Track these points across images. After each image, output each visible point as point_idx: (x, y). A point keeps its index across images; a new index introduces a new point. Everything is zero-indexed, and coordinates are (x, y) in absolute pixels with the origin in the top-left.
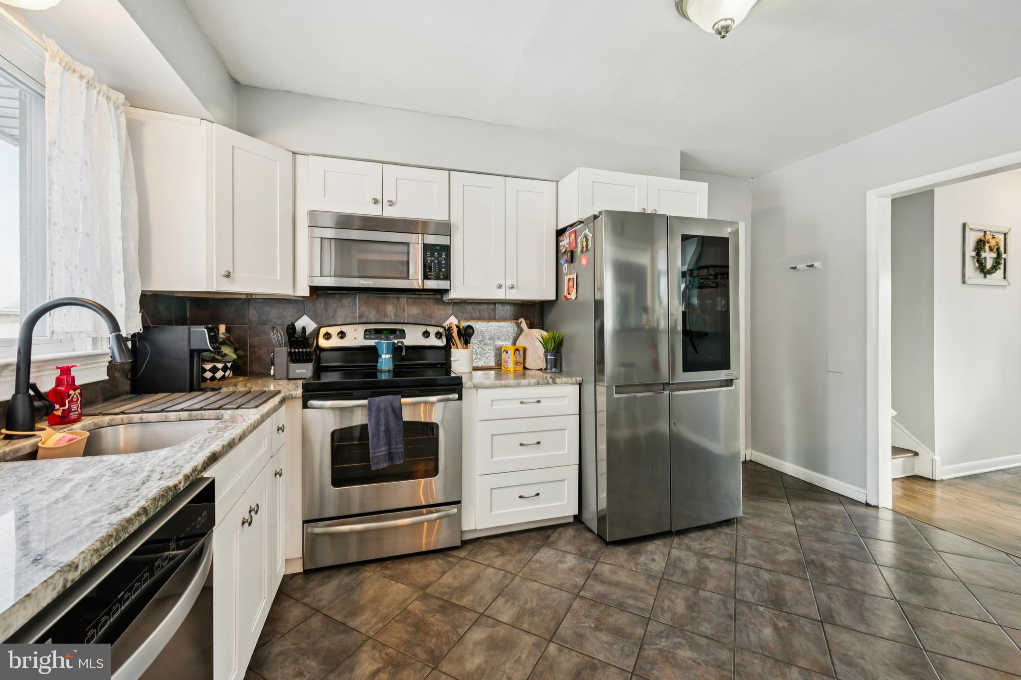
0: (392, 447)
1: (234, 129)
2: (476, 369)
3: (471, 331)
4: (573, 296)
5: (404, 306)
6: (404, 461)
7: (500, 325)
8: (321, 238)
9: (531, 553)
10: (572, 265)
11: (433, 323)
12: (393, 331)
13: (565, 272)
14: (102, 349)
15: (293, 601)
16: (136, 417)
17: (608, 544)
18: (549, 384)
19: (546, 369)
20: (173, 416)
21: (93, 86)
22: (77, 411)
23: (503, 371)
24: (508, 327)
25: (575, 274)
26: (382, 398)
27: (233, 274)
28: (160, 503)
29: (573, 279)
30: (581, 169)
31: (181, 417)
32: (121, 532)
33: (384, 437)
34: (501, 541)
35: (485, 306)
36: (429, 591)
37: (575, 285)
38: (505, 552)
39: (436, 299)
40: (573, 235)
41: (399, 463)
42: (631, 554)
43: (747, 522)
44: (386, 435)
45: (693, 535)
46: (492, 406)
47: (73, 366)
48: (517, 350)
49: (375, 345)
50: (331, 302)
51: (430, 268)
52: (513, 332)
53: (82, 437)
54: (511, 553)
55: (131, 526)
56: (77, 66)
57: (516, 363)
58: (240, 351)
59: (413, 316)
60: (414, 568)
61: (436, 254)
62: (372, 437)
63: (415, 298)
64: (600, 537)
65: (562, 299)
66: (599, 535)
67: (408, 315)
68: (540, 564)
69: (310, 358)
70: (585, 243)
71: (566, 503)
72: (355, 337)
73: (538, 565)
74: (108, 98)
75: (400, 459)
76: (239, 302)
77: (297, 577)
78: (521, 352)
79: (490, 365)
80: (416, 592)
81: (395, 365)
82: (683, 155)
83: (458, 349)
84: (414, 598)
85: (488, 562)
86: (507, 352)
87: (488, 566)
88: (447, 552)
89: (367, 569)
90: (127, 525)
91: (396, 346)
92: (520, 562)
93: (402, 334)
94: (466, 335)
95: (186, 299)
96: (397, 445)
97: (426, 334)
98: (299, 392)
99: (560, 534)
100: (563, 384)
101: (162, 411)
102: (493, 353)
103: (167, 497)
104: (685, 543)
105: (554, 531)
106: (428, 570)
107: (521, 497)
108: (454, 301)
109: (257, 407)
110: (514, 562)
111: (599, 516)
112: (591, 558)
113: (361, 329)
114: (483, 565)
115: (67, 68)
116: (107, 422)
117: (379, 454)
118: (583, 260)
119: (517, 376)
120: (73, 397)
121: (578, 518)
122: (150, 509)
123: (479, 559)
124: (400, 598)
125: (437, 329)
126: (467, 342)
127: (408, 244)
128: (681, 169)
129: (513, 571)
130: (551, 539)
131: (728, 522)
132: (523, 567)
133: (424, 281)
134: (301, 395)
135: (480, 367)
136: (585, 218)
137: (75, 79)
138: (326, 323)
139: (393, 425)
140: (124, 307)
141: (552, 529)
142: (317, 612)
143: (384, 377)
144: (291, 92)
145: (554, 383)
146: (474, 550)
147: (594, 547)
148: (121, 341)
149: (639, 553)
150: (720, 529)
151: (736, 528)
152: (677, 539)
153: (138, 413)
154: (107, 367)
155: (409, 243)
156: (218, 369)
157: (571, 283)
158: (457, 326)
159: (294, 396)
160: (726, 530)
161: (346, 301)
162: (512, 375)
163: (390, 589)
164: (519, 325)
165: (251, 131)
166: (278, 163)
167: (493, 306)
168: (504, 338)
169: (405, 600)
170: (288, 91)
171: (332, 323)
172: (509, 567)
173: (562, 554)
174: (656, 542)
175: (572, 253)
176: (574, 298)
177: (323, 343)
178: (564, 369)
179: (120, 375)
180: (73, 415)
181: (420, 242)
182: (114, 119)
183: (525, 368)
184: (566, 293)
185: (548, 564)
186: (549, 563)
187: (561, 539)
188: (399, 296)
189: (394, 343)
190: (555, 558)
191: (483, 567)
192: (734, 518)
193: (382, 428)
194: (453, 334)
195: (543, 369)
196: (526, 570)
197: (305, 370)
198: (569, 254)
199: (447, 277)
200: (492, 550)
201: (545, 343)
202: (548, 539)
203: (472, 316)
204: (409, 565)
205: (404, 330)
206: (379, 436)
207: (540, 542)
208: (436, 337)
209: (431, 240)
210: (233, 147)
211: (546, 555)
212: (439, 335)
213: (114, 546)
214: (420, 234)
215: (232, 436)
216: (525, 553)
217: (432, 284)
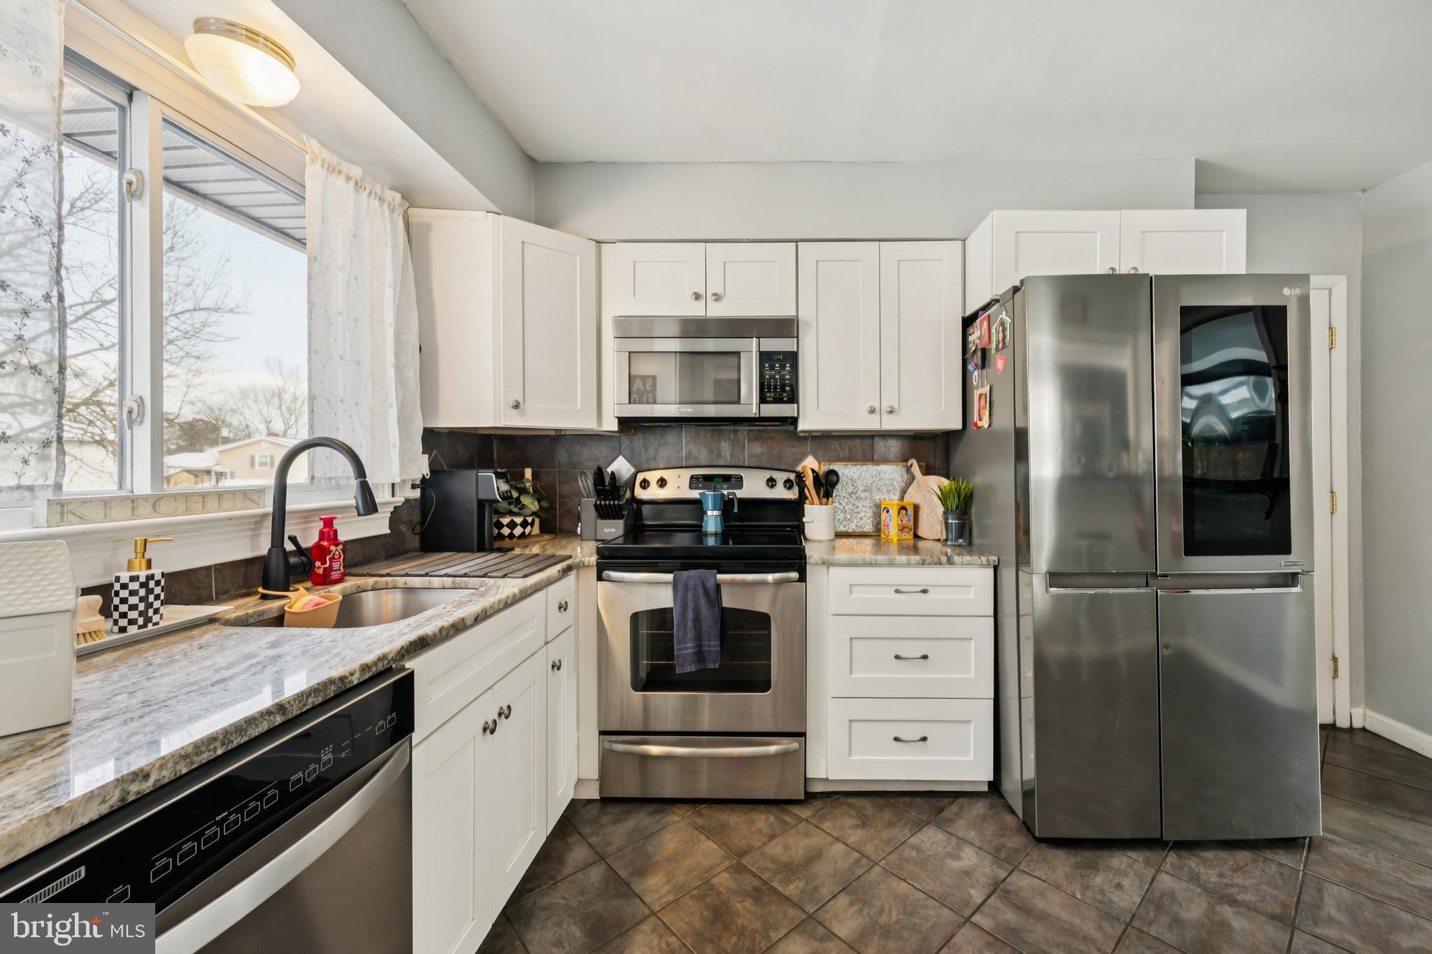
0: (704, 643)
1: (531, 222)
2: (839, 535)
3: (835, 478)
4: (985, 423)
5: (744, 442)
6: (720, 664)
7: (880, 469)
8: (629, 352)
9: (907, 832)
10: (985, 371)
11: (783, 467)
12: (727, 478)
13: (975, 384)
14: (383, 497)
15: (580, 837)
16: (401, 581)
17: (1040, 840)
18: (940, 564)
19: (946, 540)
20: (436, 582)
21: (363, 188)
22: (340, 570)
23: (883, 540)
24: (892, 473)
25: (988, 386)
26: (693, 573)
27: (524, 404)
28: (310, 700)
29: (986, 394)
30: (996, 214)
31: (445, 583)
32: (234, 735)
33: (692, 629)
34: (866, 803)
35: (857, 442)
36: (745, 861)
37: (988, 405)
38: (868, 823)
39: (787, 431)
40: (985, 324)
41: (712, 667)
42: (1078, 866)
43: (1334, 849)
44: (695, 626)
45: (1208, 855)
46: (850, 594)
47: (335, 518)
48: (903, 508)
49: (699, 496)
50: (652, 438)
51: (769, 386)
52: (900, 479)
53: (333, 602)
54: (877, 826)
55: (254, 727)
56: (345, 167)
57: (902, 529)
58: (544, 502)
59: (756, 456)
60: (735, 819)
61: (777, 365)
62: (677, 626)
63: (758, 431)
64: (1027, 826)
65: (971, 428)
66: (1024, 822)
67: (750, 456)
68: (918, 853)
69: (621, 513)
70: (1001, 335)
71: (971, 758)
72: (678, 485)
73: (914, 854)
74: (382, 200)
75: (715, 662)
76: (547, 440)
77: (593, 804)
78: (911, 512)
79: (866, 530)
80: (728, 858)
81: (725, 526)
82: (1200, 166)
83: (814, 504)
84: (723, 867)
85: (840, 833)
86: (888, 512)
87: (838, 840)
88: (786, 806)
89: (675, 810)
90: (244, 726)
91: (726, 499)
92: (887, 842)
93: (738, 483)
94: (826, 485)
95: (493, 437)
96: (709, 641)
97: (771, 483)
98: (593, 559)
99: (962, 809)
100: (966, 565)
101: (426, 575)
102: (870, 511)
103: (325, 691)
104: (1190, 867)
105: (953, 802)
106: (753, 829)
107: (896, 739)
108: (813, 434)
109: (525, 576)
110: (877, 842)
111: (1024, 789)
112: (1006, 861)
113: (686, 474)
114: (830, 837)
115: (330, 170)
116: (370, 586)
117: (685, 652)
118: (999, 363)
119: (903, 549)
120: (334, 554)
121: (995, 786)
122: (292, 706)
123: (827, 825)
124: (706, 863)
125: (785, 476)
126: (828, 495)
127: (738, 354)
128: (1197, 192)
129: (873, 857)
130: (945, 814)
131: (1290, 843)
132: (889, 853)
133: (761, 405)
134: (595, 563)
135: (850, 533)
136: (1001, 293)
137: (340, 181)
138: (645, 467)
139: (705, 612)
140: (398, 447)
141: (950, 797)
142: (601, 860)
143: (711, 542)
144: (593, 162)
145: (950, 562)
146: (823, 811)
147: (1016, 841)
148: (367, 491)
149: (1094, 867)
150: (1268, 854)
151: (1307, 858)
152: (1175, 856)
153: (403, 576)
154: (390, 519)
155: (739, 352)
156: (516, 525)
157: (983, 402)
158: (813, 471)
159: (586, 564)
160: (1284, 857)
161: (671, 437)
162: (894, 548)
163: (696, 847)
164: (908, 470)
165: (546, 220)
166: (578, 258)
167: (869, 442)
168: (886, 490)
169: (712, 868)
170: (590, 162)
171: (652, 467)
172: (869, 849)
173: (957, 844)
174: (1131, 854)
175: (984, 352)
176: (986, 426)
177: (640, 494)
178: (976, 541)
179: (406, 528)
180: (335, 575)
181: (754, 349)
182: (388, 225)
183: (916, 536)
184: (976, 419)
185: (930, 856)
186: (932, 854)
187: (962, 818)
188: (736, 428)
189: (723, 495)
190: (945, 847)
191: (830, 839)
192: (1305, 838)
193: (690, 615)
194: (806, 482)
195: (942, 539)
196: (893, 857)
197: (613, 530)
198: (979, 354)
199: (793, 398)
200: (849, 815)
201: (944, 499)
202: (940, 813)
203: (839, 456)
204: (729, 815)
205: (742, 477)
206: (685, 626)
207: (926, 816)
208: (785, 486)
209: (771, 345)
210: (523, 242)
211: (931, 839)
212: (788, 484)
213: (219, 752)
214: (754, 339)
215: (462, 616)
216: (898, 830)
217: (771, 410)
